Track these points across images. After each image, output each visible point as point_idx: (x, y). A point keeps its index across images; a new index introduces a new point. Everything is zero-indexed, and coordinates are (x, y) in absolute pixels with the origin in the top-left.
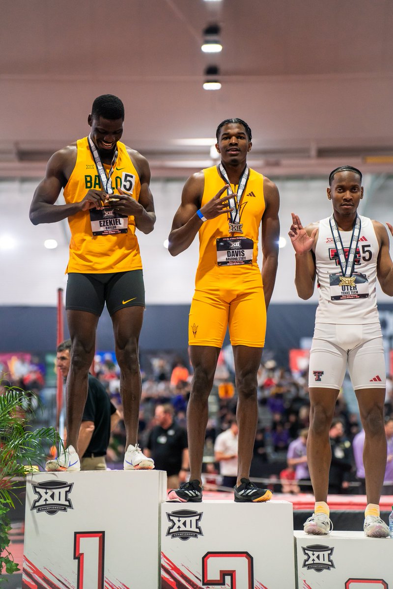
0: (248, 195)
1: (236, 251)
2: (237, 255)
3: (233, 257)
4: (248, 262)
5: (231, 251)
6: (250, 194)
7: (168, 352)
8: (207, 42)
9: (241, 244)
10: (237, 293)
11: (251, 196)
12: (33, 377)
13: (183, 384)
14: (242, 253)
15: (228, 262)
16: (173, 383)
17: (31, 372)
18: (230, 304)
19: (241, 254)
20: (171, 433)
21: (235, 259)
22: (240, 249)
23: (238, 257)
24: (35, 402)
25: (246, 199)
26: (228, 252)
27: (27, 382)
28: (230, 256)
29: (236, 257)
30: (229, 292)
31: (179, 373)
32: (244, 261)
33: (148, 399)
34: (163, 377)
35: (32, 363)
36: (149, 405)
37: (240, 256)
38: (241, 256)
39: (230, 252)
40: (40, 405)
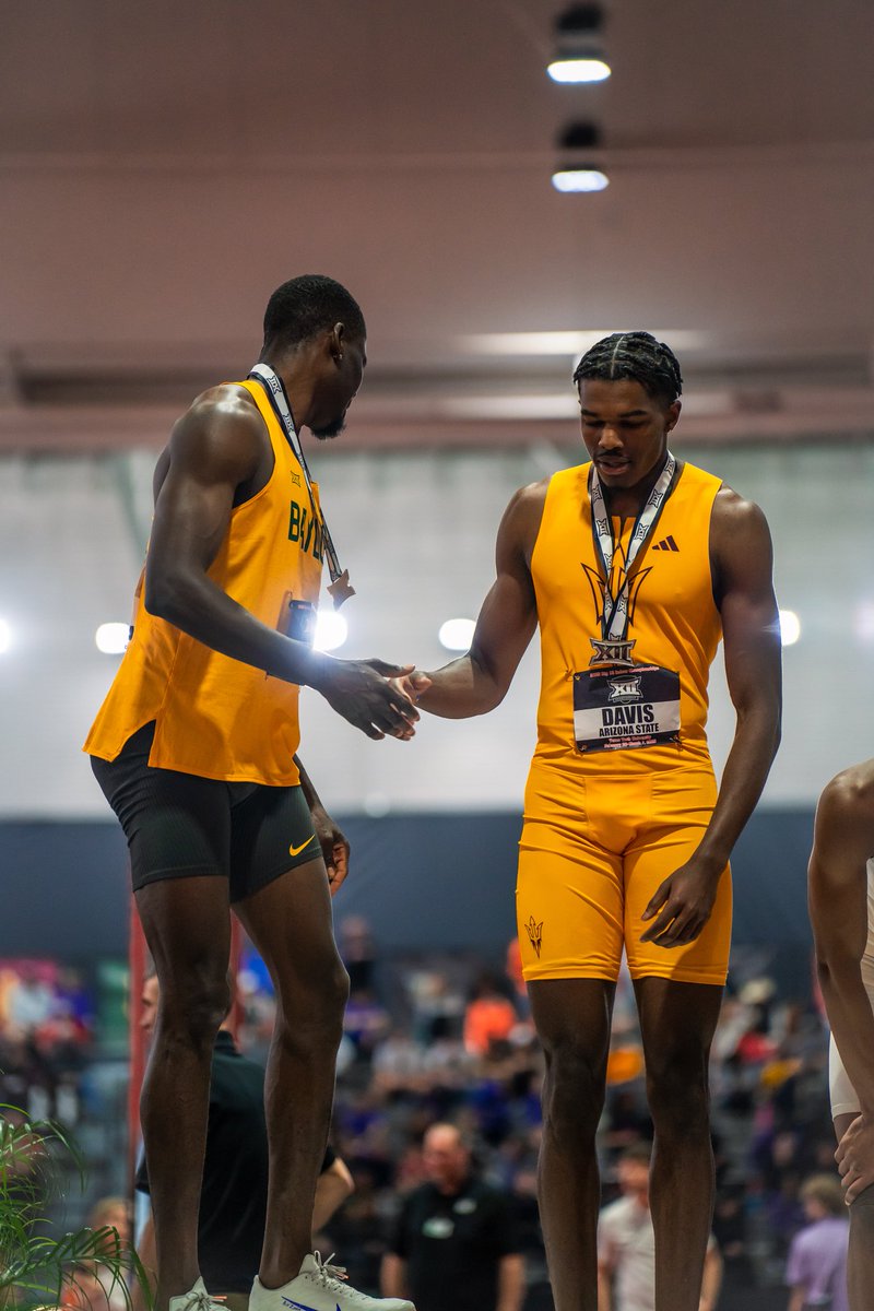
0: (656, 548)
1: (627, 709)
2: (631, 720)
3: (620, 725)
4: (667, 738)
5: (613, 709)
6: (663, 544)
7: (456, 953)
8: (567, 54)
9: (641, 687)
10: (634, 823)
11: (665, 548)
12: (65, 1030)
13: (499, 1048)
14: (646, 712)
15: (607, 741)
16: (472, 1047)
17: (57, 1017)
18: (622, 855)
19: (644, 715)
20: (465, 1206)
21: (626, 730)
22: (641, 701)
23: (634, 726)
24: (68, 1107)
25: (651, 558)
26: (604, 711)
27: (46, 1047)
28: (611, 723)
29: (627, 725)
30: (611, 821)
31: (488, 1016)
32: (653, 736)
33: (398, 1096)
34: (443, 1029)
35: (60, 992)
36: (402, 1115)
37: (640, 721)
38: (644, 723)
39: (610, 711)
40: (83, 1117)
